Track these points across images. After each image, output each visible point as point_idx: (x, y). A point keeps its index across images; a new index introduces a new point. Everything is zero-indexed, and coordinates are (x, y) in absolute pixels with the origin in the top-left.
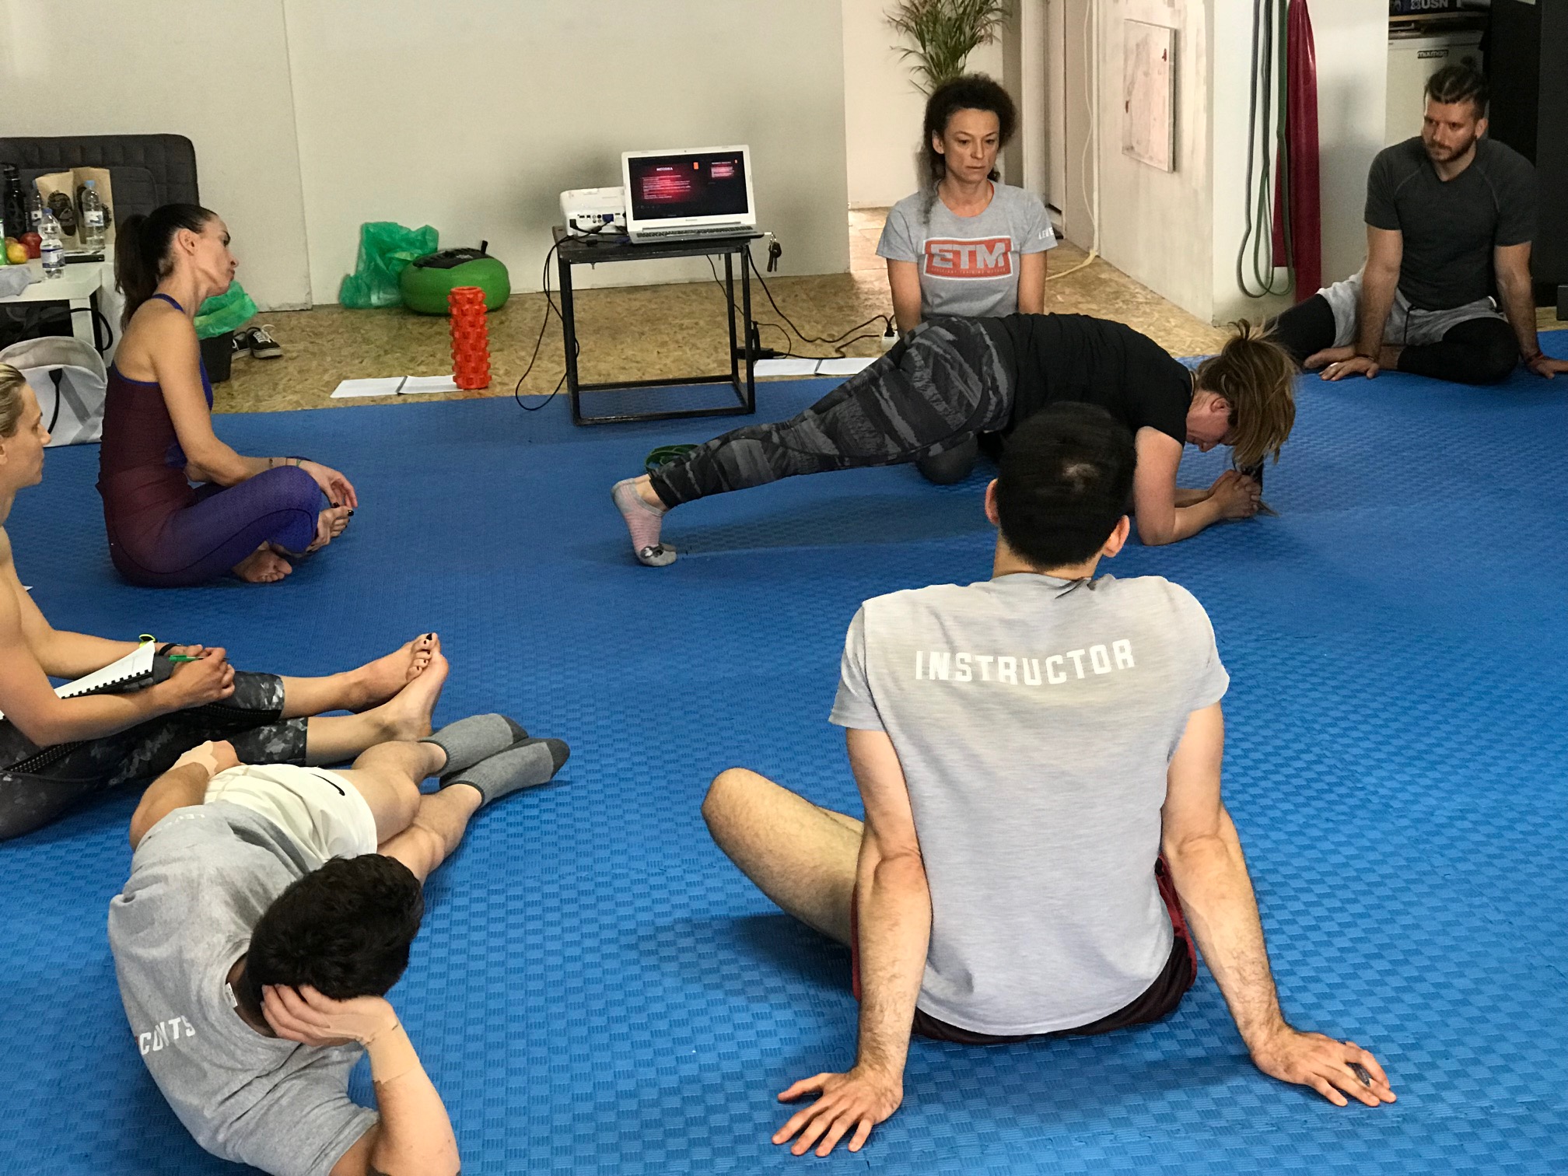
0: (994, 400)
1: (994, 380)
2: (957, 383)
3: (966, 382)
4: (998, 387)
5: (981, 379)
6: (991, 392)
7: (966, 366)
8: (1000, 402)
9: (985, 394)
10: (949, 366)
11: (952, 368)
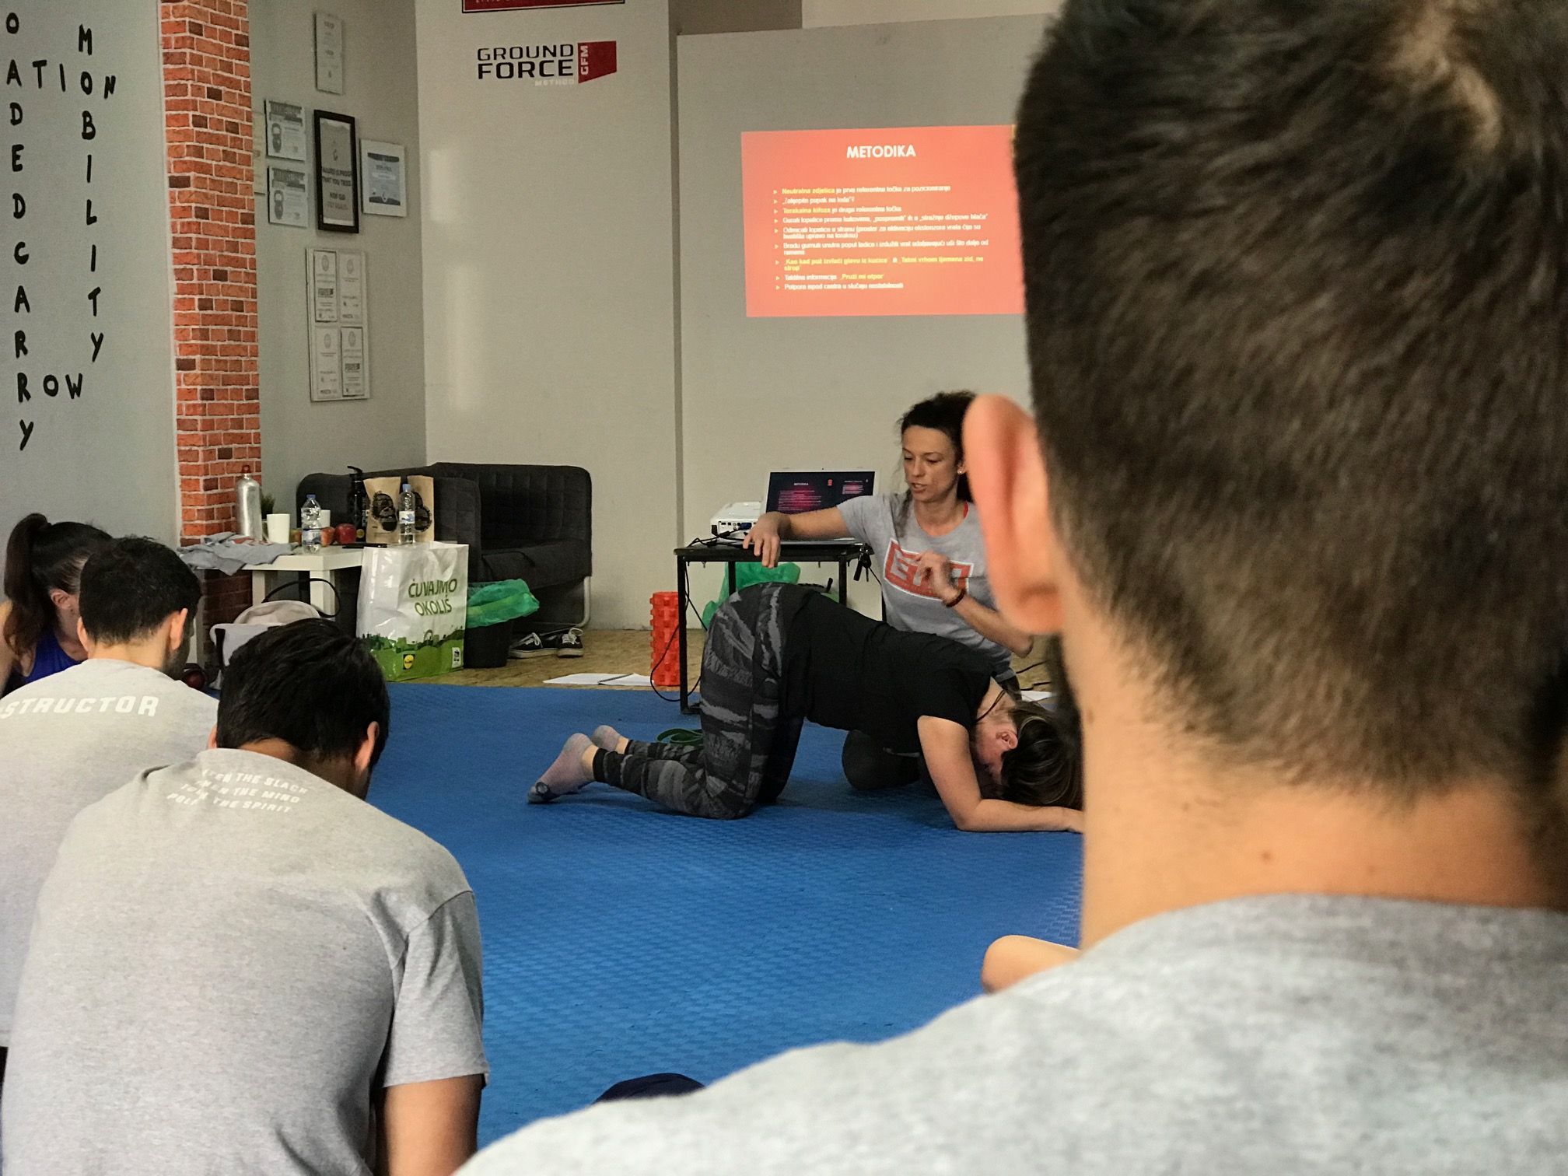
0: (767, 655)
1: (767, 635)
2: (731, 641)
3: (738, 638)
4: (770, 643)
5: (754, 633)
6: (763, 647)
7: (741, 623)
8: (773, 659)
9: (757, 645)
10: (724, 626)
11: (727, 628)
